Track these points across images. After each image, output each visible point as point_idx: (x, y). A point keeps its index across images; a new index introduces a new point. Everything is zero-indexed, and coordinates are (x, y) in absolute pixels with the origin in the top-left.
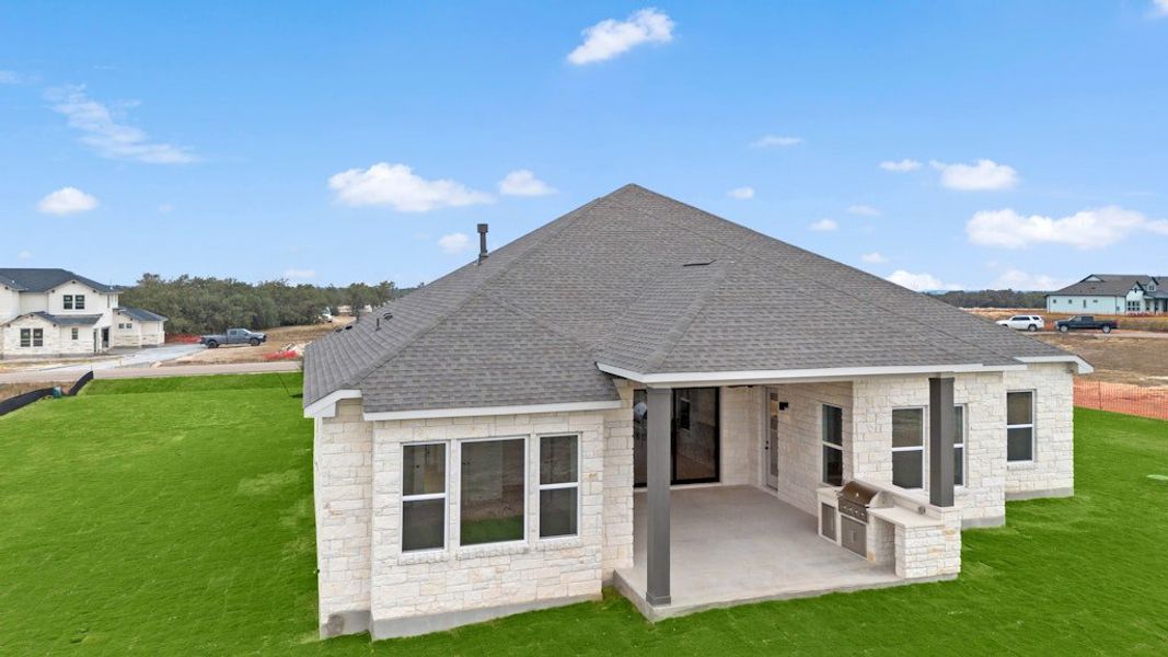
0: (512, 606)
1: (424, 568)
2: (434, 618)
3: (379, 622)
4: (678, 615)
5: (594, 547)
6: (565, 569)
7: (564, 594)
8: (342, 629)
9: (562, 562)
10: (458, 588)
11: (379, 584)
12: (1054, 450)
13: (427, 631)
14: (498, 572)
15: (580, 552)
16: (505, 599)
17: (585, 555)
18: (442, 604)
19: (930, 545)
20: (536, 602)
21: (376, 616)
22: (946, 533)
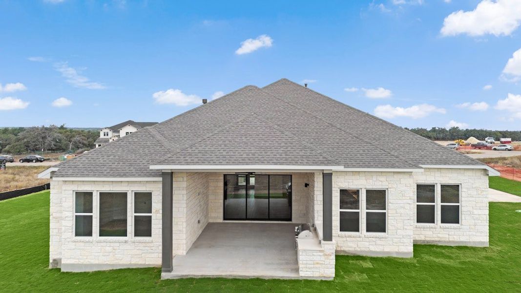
0: (120, 265)
1: (82, 244)
2: (86, 266)
3: (64, 264)
4: (173, 278)
5: (158, 243)
6: (144, 252)
7: (144, 263)
8: (57, 265)
9: (144, 248)
10: (97, 254)
11: (64, 248)
12: (474, 220)
13: (83, 271)
14: (114, 249)
15: (151, 245)
16: (117, 261)
17: (154, 247)
18: (89, 260)
19: (315, 261)
20: (131, 264)
21: (63, 262)
22: (325, 255)
